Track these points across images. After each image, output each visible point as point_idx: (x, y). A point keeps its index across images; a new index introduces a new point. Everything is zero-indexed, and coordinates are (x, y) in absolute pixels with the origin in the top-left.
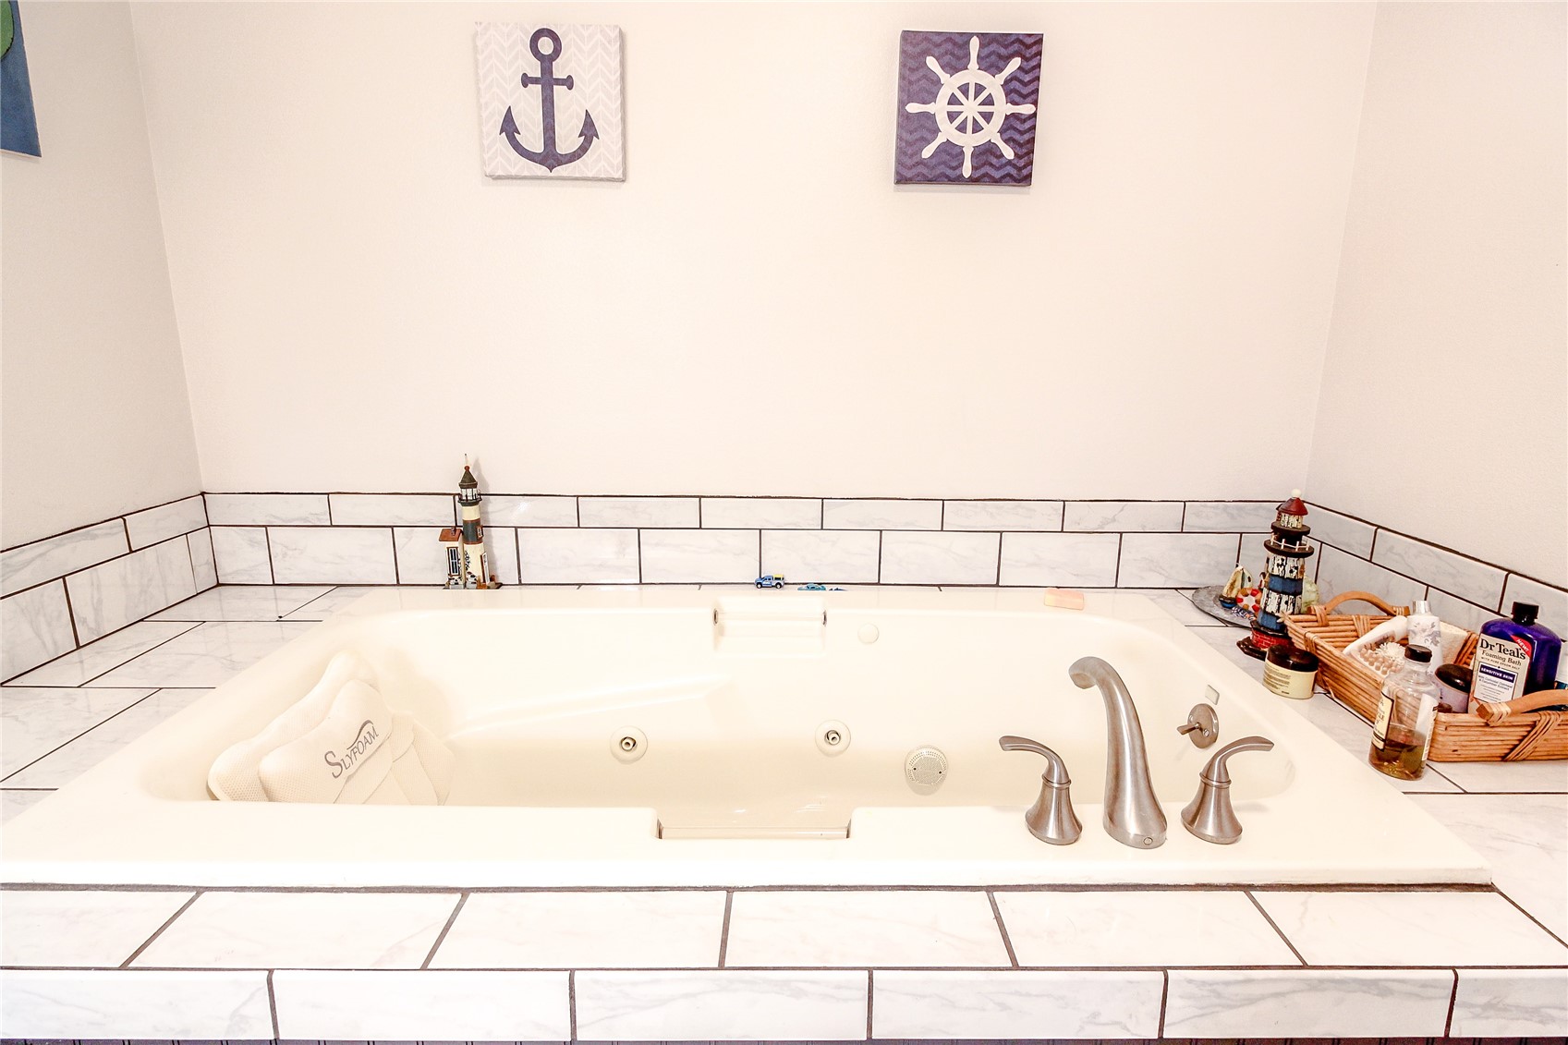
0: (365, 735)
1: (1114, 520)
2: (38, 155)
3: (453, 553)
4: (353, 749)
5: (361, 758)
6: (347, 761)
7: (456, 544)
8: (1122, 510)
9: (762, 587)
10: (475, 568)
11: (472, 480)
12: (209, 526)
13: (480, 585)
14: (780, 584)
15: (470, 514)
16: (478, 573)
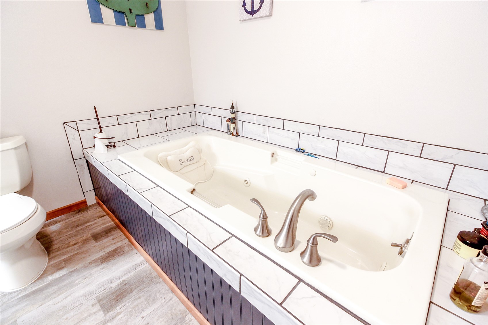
0: (191, 159)
1: (452, 157)
2: (163, 30)
3: (228, 125)
4: (187, 161)
5: (188, 163)
6: (185, 163)
7: (229, 123)
8: (457, 154)
9: (297, 151)
10: (232, 130)
11: (233, 107)
12: (195, 112)
13: (233, 135)
14: (302, 151)
15: (233, 116)
16: (233, 131)
